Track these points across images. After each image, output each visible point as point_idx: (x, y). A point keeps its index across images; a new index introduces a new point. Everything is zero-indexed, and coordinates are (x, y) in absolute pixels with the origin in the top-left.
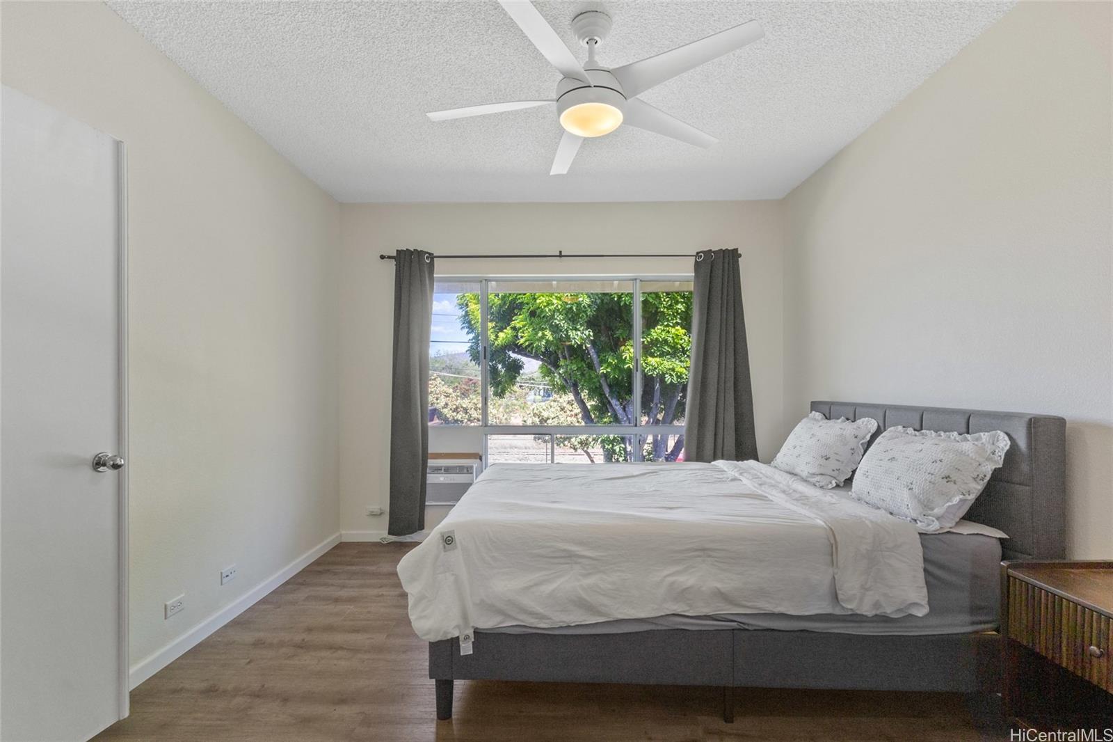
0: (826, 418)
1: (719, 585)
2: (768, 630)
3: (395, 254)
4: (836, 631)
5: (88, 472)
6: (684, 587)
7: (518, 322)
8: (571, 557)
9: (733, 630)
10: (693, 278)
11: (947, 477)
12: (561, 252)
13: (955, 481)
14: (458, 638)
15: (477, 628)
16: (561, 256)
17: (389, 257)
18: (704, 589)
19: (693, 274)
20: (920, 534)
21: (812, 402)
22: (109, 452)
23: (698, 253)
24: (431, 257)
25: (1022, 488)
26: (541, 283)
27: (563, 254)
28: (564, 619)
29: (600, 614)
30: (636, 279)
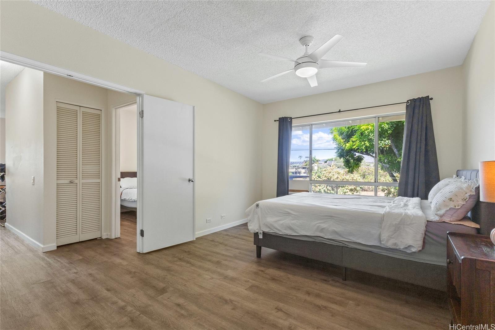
1: (335, 229)
3: (278, 119)
4: (384, 254)
5: (188, 182)
6: (323, 228)
7: (354, 138)
8: (289, 214)
9: (343, 246)
10: (405, 113)
11: (451, 199)
13: (453, 200)
14: (258, 232)
15: (264, 232)
16: (340, 111)
17: (277, 121)
18: (330, 229)
19: (405, 111)
20: (427, 221)
21: (457, 171)
22: (191, 178)
23: (408, 101)
24: (291, 118)
26: (333, 123)
27: (341, 111)
28: (285, 232)
29: (297, 233)
30: (376, 117)
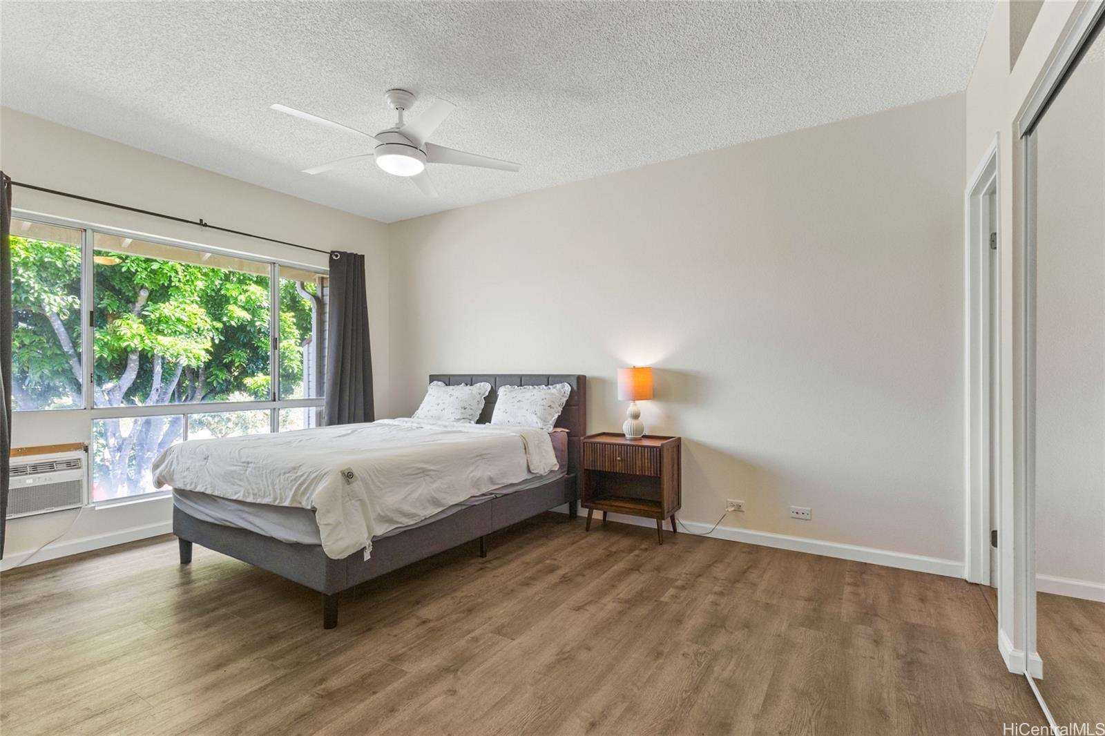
0: (446, 385)
2: (515, 492)
9: (492, 500)
11: (550, 406)
12: (201, 220)
14: (361, 549)
15: (374, 537)
16: (202, 224)
21: (430, 376)
25: (574, 407)
27: (205, 223)
30: (274, 263)
